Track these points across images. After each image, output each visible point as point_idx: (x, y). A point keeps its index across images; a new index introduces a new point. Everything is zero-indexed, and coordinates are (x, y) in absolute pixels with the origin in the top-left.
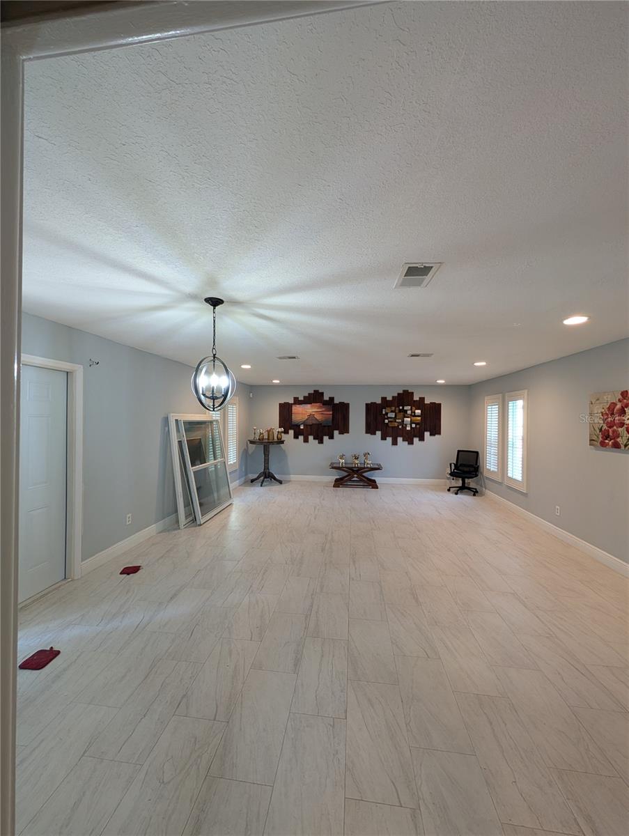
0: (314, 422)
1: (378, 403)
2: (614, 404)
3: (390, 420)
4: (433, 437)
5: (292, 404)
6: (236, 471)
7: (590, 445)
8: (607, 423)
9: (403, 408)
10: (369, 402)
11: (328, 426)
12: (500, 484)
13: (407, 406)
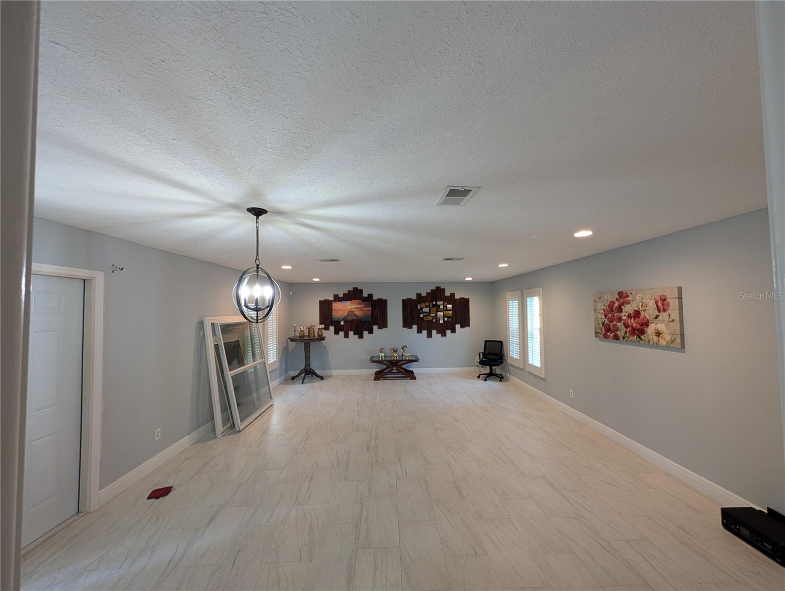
0: (354, 318)
1: (413, 298)
2: (613, 303)
3: (425, 314)
4: (463, 329)
5: (332, 301)
6: (275, 370)
7: (596, 336)
8: (608, 319)
9: (436, 303)
10: (406, 298)
11: (368, 322)
12: (522, 370)
13: (440, 301)
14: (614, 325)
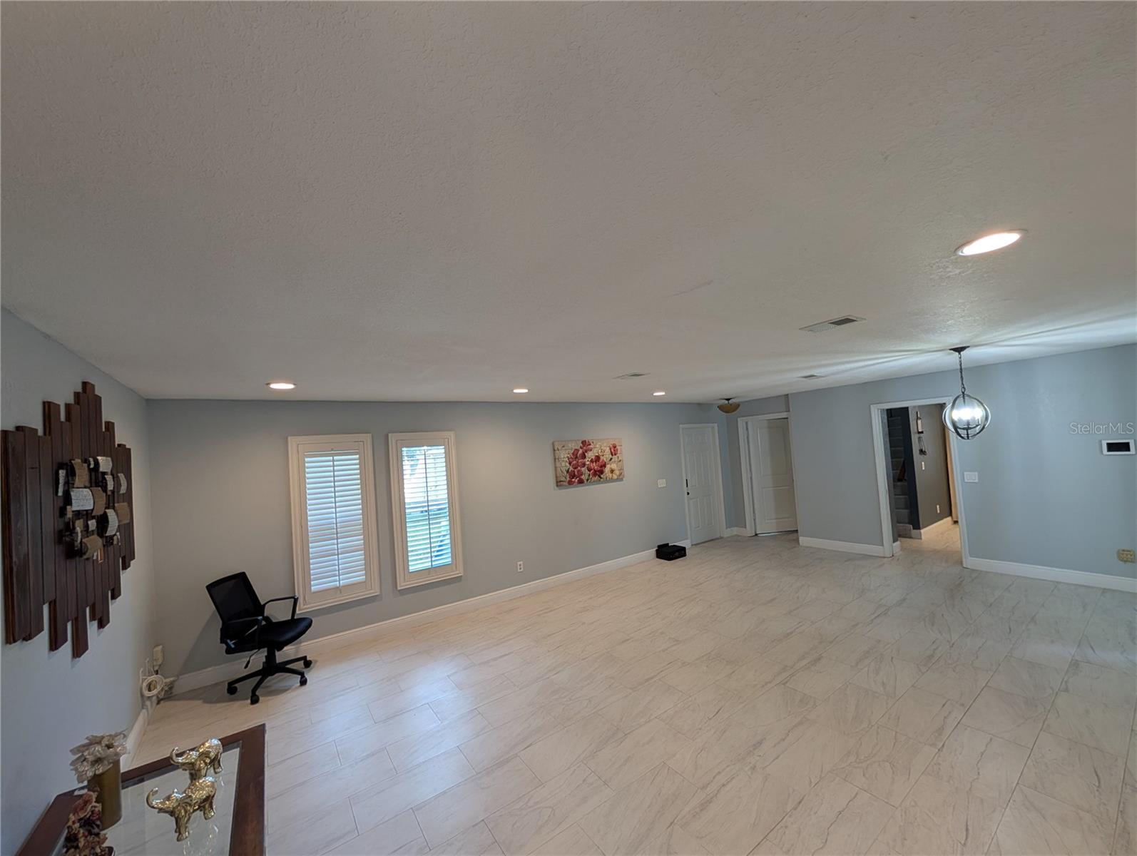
2: (577, 451)
7: (557, 486)
8: (573, 466)
9: (97, 464)
14: (578, 471)
